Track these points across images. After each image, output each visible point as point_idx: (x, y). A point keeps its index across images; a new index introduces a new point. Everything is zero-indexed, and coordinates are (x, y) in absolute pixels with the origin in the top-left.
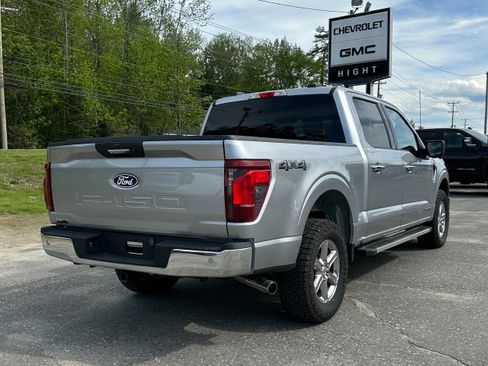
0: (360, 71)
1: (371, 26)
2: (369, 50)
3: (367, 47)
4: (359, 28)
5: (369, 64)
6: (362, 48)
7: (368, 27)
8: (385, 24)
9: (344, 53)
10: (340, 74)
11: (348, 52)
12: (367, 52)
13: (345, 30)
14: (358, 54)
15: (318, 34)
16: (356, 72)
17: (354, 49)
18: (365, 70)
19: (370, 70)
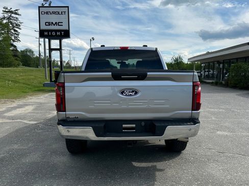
0: (56, 34)
1: (60, 13)
2: (59, 24)
3: (58, 23)
4: (54, 13)
5: (60, 31)
6: (56, 23)
7: (59, 13)
8: (67, 13)
9: (47, 24)
10: (46, 33)
11: (50, 24)
12: (59, 25)
13: (47, 13)
14: (54, 25)
15: (4, 10)
16: (54, 34)
17: (52, 23)
18: (58, 33)
19: (61, 33)
